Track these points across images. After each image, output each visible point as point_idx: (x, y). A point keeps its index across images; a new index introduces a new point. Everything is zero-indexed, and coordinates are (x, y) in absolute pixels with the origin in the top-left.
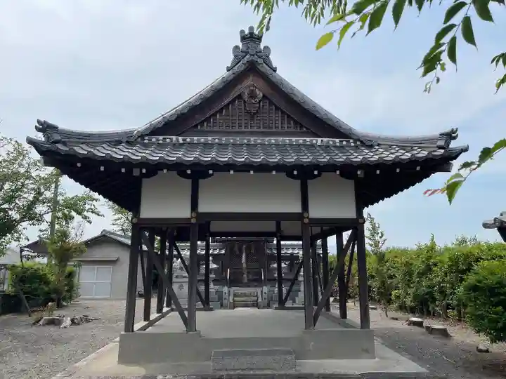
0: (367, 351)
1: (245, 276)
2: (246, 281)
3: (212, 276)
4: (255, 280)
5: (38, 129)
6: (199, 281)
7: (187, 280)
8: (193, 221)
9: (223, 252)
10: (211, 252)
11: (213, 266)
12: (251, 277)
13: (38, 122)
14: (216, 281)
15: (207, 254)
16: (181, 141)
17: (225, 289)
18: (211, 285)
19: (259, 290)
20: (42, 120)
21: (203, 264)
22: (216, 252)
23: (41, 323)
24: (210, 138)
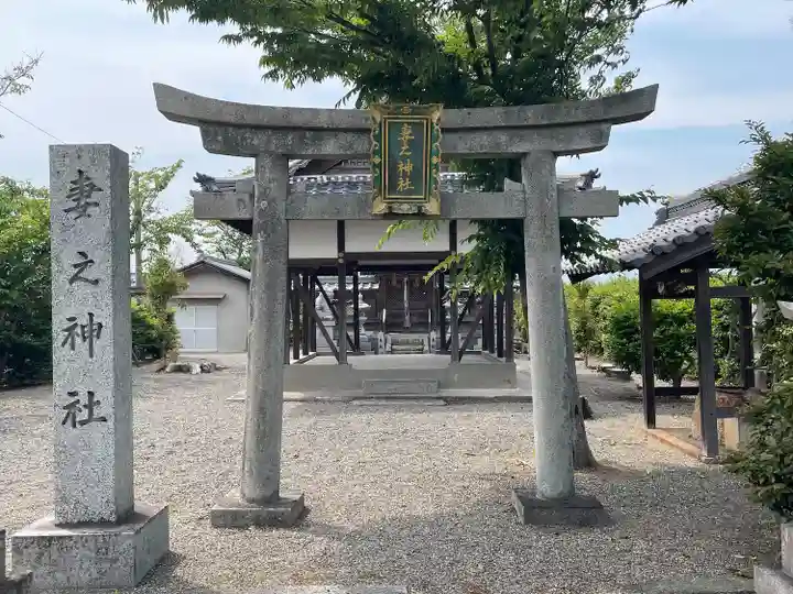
0: (509, 382)
1: (407, 318)
2: (408, 324)
3: (363, 318)
4: (420, 324)
5: (197, 181)
6: (348, 324)
7: (334, 323)
8: (341, 261)
9: (376, 287)
10: (360, 287)
11: (363, 305)
12: (415, 319)
13: (198, 174)
14: (368, 326)
15: (356, 291)
16: (326, 181)
17: (380, 335)
18: (362, 331)
19: (424, 337)
20: (202, 173)
21: (351, 303)
22: (368, 287)
23: (168, 370)
24: (354, 176)
